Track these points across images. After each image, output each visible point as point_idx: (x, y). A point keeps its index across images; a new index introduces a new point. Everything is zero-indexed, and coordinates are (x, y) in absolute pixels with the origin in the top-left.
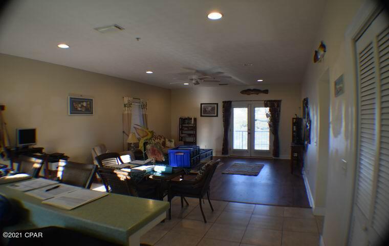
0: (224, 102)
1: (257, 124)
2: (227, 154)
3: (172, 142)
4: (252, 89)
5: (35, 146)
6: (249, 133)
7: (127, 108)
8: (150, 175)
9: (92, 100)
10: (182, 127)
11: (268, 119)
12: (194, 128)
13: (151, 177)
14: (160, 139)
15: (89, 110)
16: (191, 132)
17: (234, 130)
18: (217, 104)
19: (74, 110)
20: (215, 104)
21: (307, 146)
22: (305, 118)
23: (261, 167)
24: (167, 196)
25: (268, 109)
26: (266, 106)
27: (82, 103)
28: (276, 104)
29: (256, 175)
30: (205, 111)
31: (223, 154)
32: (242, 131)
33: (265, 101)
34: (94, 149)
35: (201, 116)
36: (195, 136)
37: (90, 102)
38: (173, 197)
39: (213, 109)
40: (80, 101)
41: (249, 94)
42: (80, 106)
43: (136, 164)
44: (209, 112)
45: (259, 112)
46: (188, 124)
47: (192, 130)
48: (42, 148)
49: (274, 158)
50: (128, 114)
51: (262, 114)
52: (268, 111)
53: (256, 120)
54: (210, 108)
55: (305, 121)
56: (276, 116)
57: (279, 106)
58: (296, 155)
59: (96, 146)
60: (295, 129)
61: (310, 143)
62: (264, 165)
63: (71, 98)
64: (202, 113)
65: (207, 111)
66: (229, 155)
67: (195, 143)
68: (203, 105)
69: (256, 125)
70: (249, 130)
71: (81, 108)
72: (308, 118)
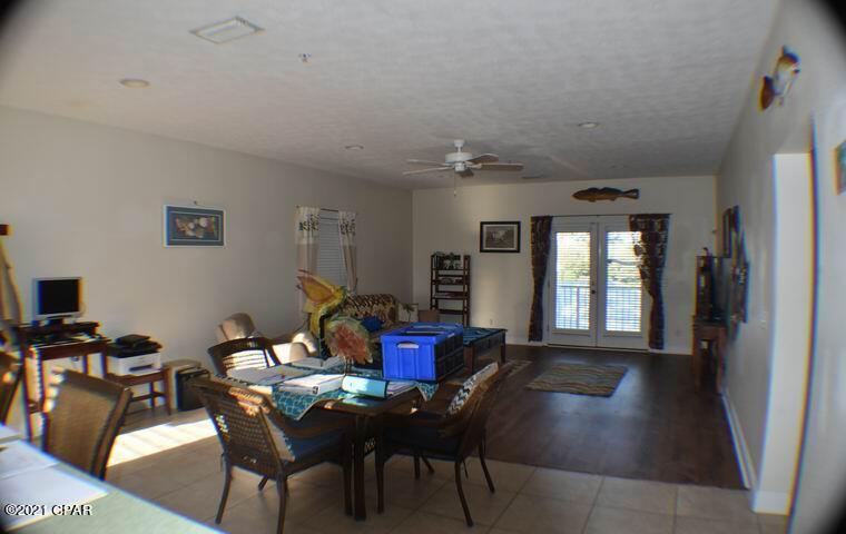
0: (535, 219)
1: (612, 269)
2: (540, 339)
3: (412, 310)
4: (601, 187)
5: (80, 320)
6: (593, 292)
7: (305, 231)
8: (326, 402)
9: (221, 213)
10: (438, 275)
11: (638, 259)
12: (466, 280)
13: (328, 406)
14: (384, 304)
15: (212, 236)
16: (459, 288)
17: (559, 283)
18: (518, 223)
19: (176, 236)
20: (513, 223)
21: (736, 326)
22: (729, 256)
23: (621, 375)
24: (373, 453)
25: (638, 235)
26: (634, 228)
27: (196, 221)
28: (657, 224)
29: (608, 396)
30: (491, 239)
31: (531, 339)
32: (578, 288)
33: (631, 216)
34: (221, 327)
35: (482, 251)
36: (466, 296)
37: (216, 216)
38: (389, 457)
39: (509, 234)
40: (193, 214)
41: (593, 201)
42: (192, 226)
43: (304, 368)
44: (501, 243)
45: (617, 243)
46: (451, 268)
47: (459, 283)
48: (96, 325)
49: (651, 350)
50: (308, 245)
51: (624, 246)
52: (639, 239)
53: (610, 261)
54: (501, 233)
55: (729, 264)
56: (659, 251)
57: (664, 227)
58: (705, 345)
59: (228, 319)
60: (703, 285)
61: (745, 321)
62: (626, 370)
63: (169, 209)
64: (484, 245)
65: (496, 239)
66: (544, 343)
67: (466, 313)
68: (485, 226)
69: (610, 273)
70: (592, 283)
71: (193, 230)
72: (738, 257)
